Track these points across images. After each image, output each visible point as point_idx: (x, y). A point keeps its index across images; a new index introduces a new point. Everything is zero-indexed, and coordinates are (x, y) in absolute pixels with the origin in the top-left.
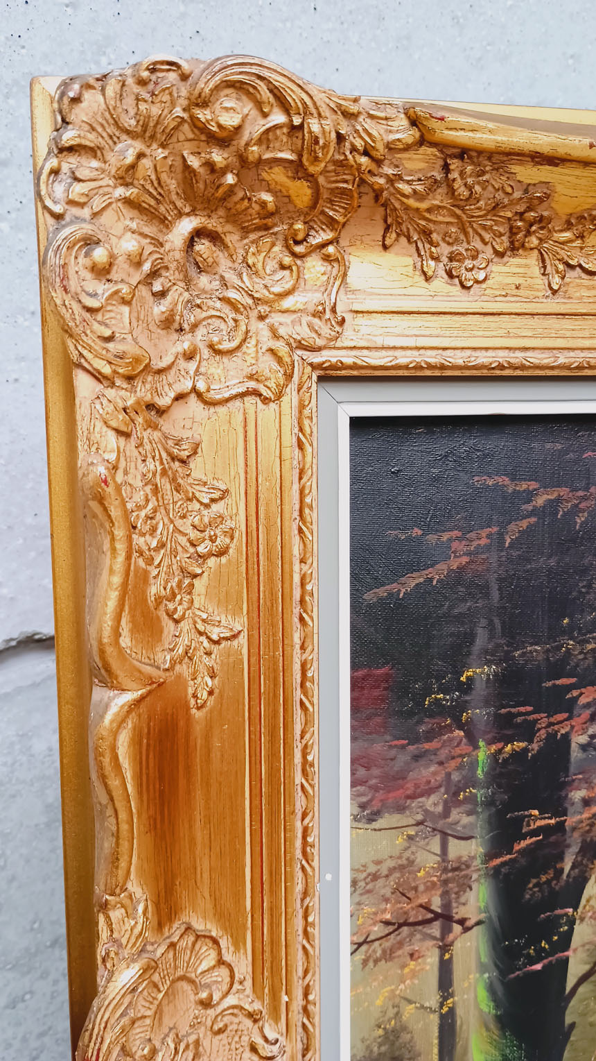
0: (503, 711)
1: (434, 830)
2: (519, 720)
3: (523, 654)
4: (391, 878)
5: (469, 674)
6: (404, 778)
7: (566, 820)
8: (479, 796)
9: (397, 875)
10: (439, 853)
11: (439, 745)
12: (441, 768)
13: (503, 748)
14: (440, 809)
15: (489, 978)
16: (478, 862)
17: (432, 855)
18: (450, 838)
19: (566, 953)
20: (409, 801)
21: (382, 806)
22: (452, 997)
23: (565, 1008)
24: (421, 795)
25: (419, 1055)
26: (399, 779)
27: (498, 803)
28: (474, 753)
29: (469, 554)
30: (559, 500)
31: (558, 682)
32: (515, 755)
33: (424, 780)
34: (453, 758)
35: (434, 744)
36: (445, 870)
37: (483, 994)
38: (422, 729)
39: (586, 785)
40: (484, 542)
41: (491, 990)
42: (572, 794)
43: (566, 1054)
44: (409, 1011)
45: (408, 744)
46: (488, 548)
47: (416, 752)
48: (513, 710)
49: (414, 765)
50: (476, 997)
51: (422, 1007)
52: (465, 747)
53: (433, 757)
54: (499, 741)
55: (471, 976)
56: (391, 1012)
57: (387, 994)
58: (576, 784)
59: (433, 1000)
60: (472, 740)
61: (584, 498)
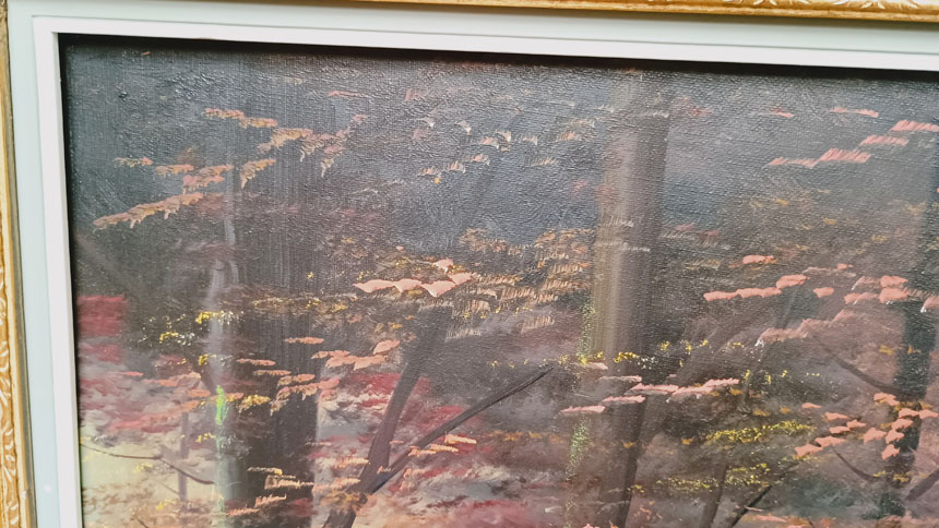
0: (242, 361)
1: (172, 467)
2: (260, 372)
3: (263, 305)
4: (130, 505)
5: (205, 316)
6: (140, 410)
7: (312, 486)
8: (218, 442)
9: (135, 503)
10: (177, 490)
11: (175, 384)
12: (178, 407)
13: (243, 399)
14: (177, 447)
16: (217, 509)
17: (169, 492)
18: (188, 478)
20: (145, 434)
21: (119, 433)
24: (160, 431)
26: (135, 410)
27: (238, 454)
28: (212, 398)
29: (201, 190)
30: (300, 142)
31: (302, 340)
32: (254, 408)
33: (161, 416)
34: (190, 399)
35: (170, 382)
36: (184, 509)
38: (157, 364)
39: (335, 454)
40: (218, 179)
42: (320, 460)
45: (143, 377)
46: (222, 186)
47: (152, 387)
48: (253, 362)
49: (150, 398)
52: (201, 390)
53: (169, 395)
54: (239, 390)
58: (324, 450)
60: (210, 386)
61: (330, 143)
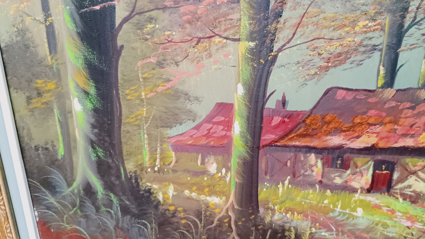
15: (70, 9)
19: (113, 2)
22: (51, 17)
23: (117, 35)
25: (38, 46)
37: (68, 19)
41: (72, 16)
43: (120, 62)
44: (28, 20)
50: (64, 19)
51: (35, 19)
55: (60, 6)
56: (19, 19)
57: (15, 9)
59: (41, 17)
